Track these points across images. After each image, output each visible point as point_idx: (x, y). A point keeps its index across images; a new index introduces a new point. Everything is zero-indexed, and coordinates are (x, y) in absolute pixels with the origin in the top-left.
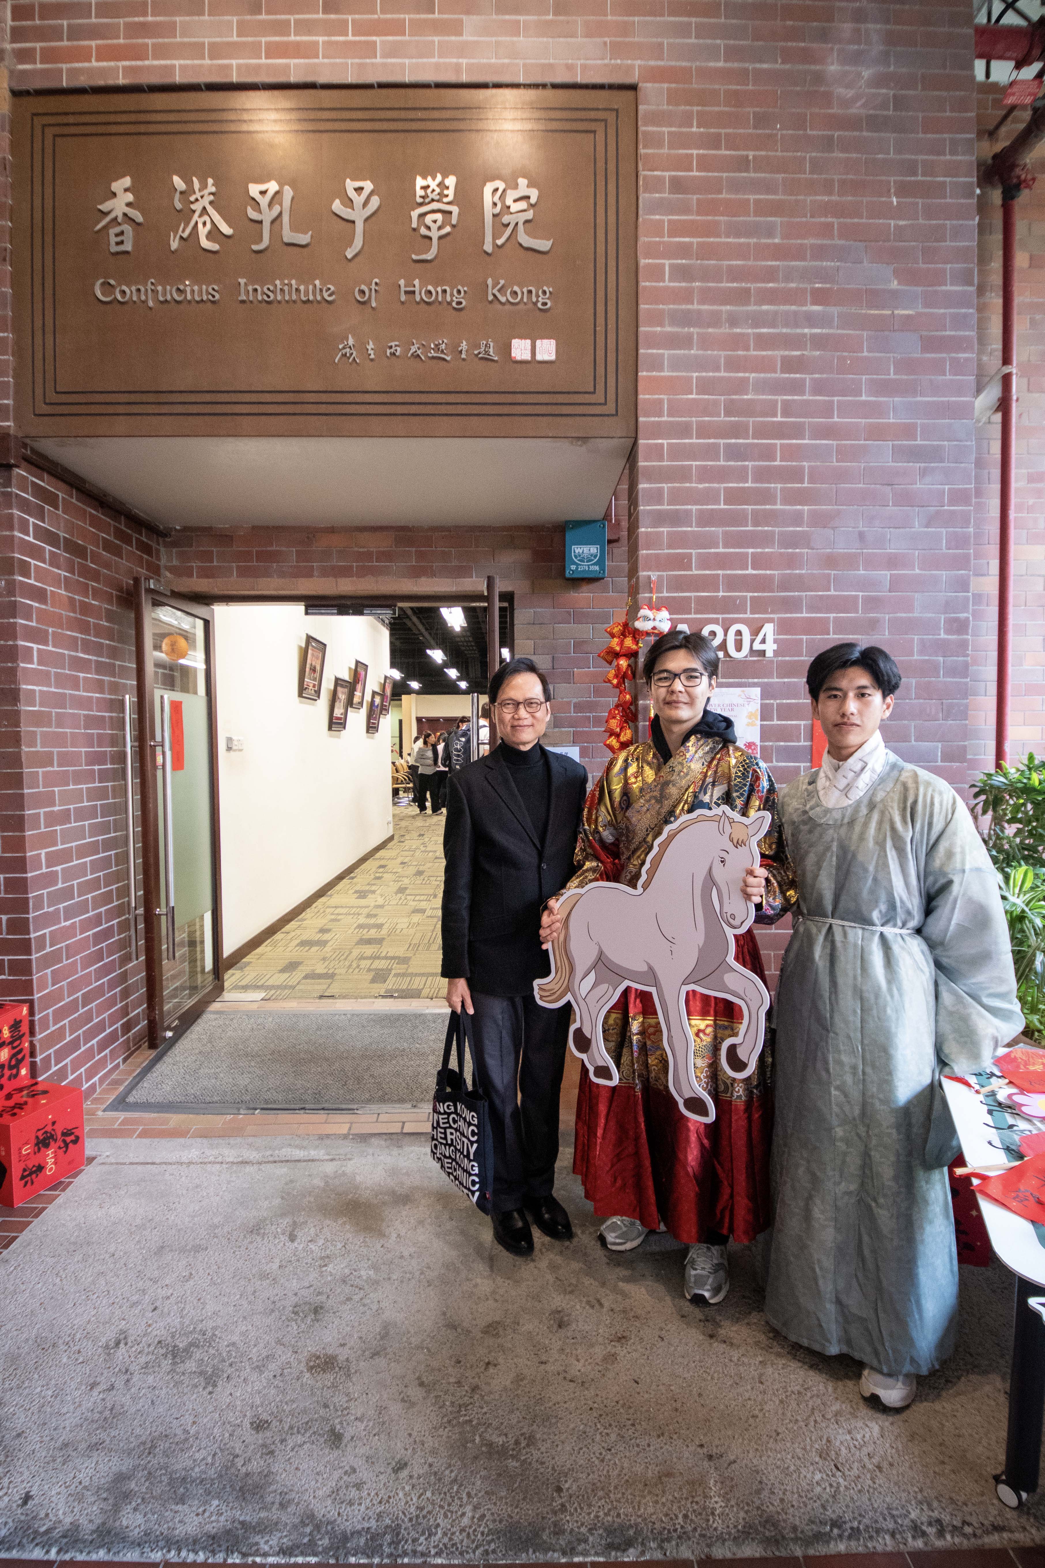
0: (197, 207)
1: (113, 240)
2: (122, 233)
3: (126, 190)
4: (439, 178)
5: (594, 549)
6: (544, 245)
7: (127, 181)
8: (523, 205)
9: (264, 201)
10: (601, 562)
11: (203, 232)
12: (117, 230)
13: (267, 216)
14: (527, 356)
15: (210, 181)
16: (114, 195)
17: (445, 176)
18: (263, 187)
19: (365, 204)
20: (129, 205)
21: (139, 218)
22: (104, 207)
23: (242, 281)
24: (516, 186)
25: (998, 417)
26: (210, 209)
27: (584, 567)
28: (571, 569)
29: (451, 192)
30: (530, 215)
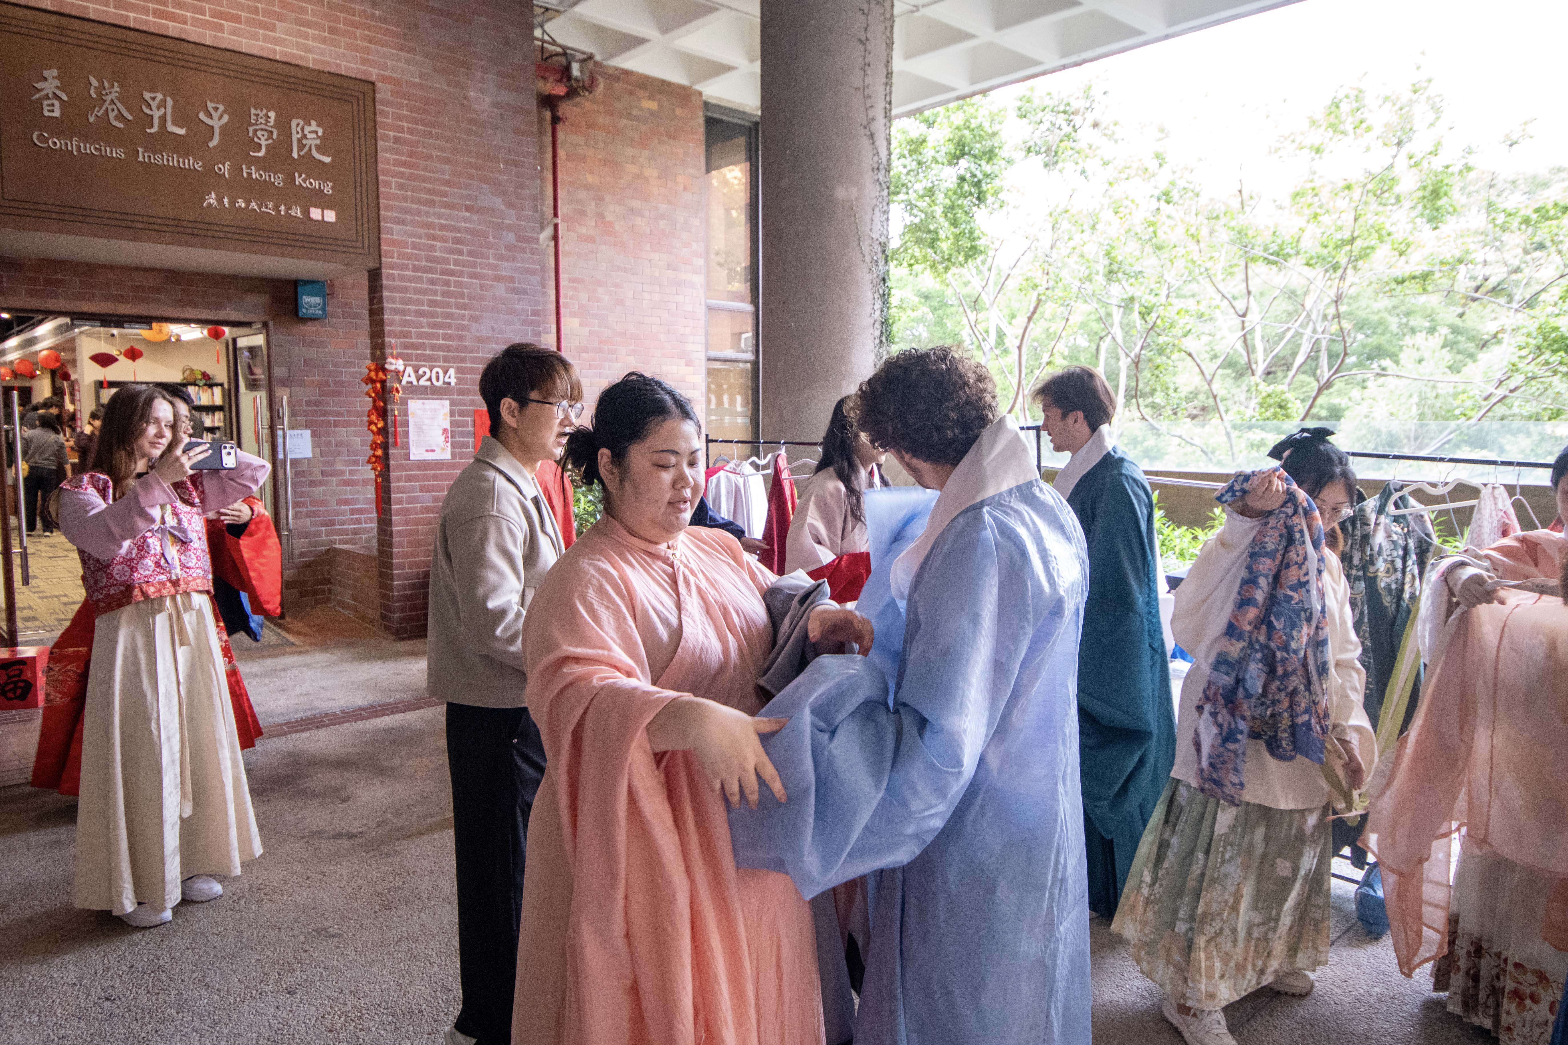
0: (108, 98)
1: (46, 108)
2: (53, 105)
3: (54, 78)
4: (265, 111)
5: (318, 300)
6: (327, 160)
7: (55, 72)
8: (314, 136)
9: (154, 105)
10: (323, 309)
11: (112, 115)
12: (49, 102)
13: (157, 114)
14: (319, 218)
15: (116, 84)
16: (46, 79)
17: (269, 111)
18: (153, 95)
19: (220, 118)
20: (57, 87)
21: (65, 98)
22: (38, 85)
23: (140, 150)
24: (310, 125)
25: (552, 244)
26: (116, 101)
27: (312, 311)
28: (303, 312)
29: (272, 120)
30: (318, 142)
